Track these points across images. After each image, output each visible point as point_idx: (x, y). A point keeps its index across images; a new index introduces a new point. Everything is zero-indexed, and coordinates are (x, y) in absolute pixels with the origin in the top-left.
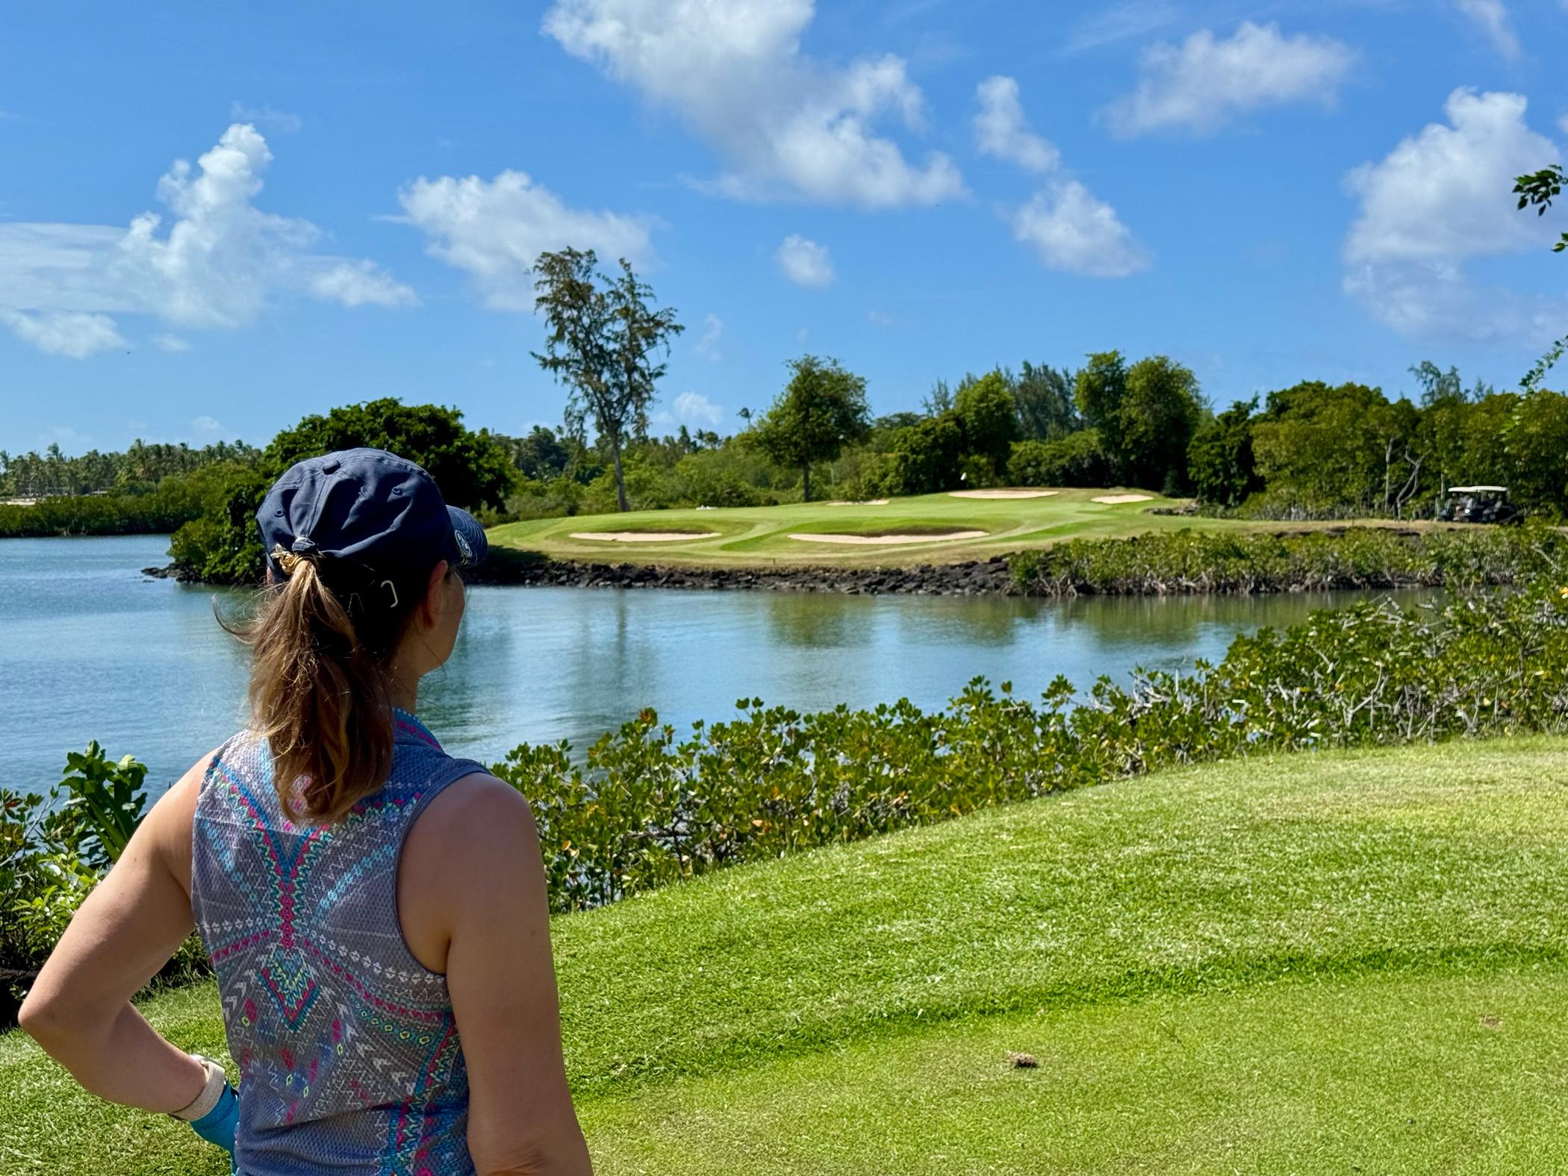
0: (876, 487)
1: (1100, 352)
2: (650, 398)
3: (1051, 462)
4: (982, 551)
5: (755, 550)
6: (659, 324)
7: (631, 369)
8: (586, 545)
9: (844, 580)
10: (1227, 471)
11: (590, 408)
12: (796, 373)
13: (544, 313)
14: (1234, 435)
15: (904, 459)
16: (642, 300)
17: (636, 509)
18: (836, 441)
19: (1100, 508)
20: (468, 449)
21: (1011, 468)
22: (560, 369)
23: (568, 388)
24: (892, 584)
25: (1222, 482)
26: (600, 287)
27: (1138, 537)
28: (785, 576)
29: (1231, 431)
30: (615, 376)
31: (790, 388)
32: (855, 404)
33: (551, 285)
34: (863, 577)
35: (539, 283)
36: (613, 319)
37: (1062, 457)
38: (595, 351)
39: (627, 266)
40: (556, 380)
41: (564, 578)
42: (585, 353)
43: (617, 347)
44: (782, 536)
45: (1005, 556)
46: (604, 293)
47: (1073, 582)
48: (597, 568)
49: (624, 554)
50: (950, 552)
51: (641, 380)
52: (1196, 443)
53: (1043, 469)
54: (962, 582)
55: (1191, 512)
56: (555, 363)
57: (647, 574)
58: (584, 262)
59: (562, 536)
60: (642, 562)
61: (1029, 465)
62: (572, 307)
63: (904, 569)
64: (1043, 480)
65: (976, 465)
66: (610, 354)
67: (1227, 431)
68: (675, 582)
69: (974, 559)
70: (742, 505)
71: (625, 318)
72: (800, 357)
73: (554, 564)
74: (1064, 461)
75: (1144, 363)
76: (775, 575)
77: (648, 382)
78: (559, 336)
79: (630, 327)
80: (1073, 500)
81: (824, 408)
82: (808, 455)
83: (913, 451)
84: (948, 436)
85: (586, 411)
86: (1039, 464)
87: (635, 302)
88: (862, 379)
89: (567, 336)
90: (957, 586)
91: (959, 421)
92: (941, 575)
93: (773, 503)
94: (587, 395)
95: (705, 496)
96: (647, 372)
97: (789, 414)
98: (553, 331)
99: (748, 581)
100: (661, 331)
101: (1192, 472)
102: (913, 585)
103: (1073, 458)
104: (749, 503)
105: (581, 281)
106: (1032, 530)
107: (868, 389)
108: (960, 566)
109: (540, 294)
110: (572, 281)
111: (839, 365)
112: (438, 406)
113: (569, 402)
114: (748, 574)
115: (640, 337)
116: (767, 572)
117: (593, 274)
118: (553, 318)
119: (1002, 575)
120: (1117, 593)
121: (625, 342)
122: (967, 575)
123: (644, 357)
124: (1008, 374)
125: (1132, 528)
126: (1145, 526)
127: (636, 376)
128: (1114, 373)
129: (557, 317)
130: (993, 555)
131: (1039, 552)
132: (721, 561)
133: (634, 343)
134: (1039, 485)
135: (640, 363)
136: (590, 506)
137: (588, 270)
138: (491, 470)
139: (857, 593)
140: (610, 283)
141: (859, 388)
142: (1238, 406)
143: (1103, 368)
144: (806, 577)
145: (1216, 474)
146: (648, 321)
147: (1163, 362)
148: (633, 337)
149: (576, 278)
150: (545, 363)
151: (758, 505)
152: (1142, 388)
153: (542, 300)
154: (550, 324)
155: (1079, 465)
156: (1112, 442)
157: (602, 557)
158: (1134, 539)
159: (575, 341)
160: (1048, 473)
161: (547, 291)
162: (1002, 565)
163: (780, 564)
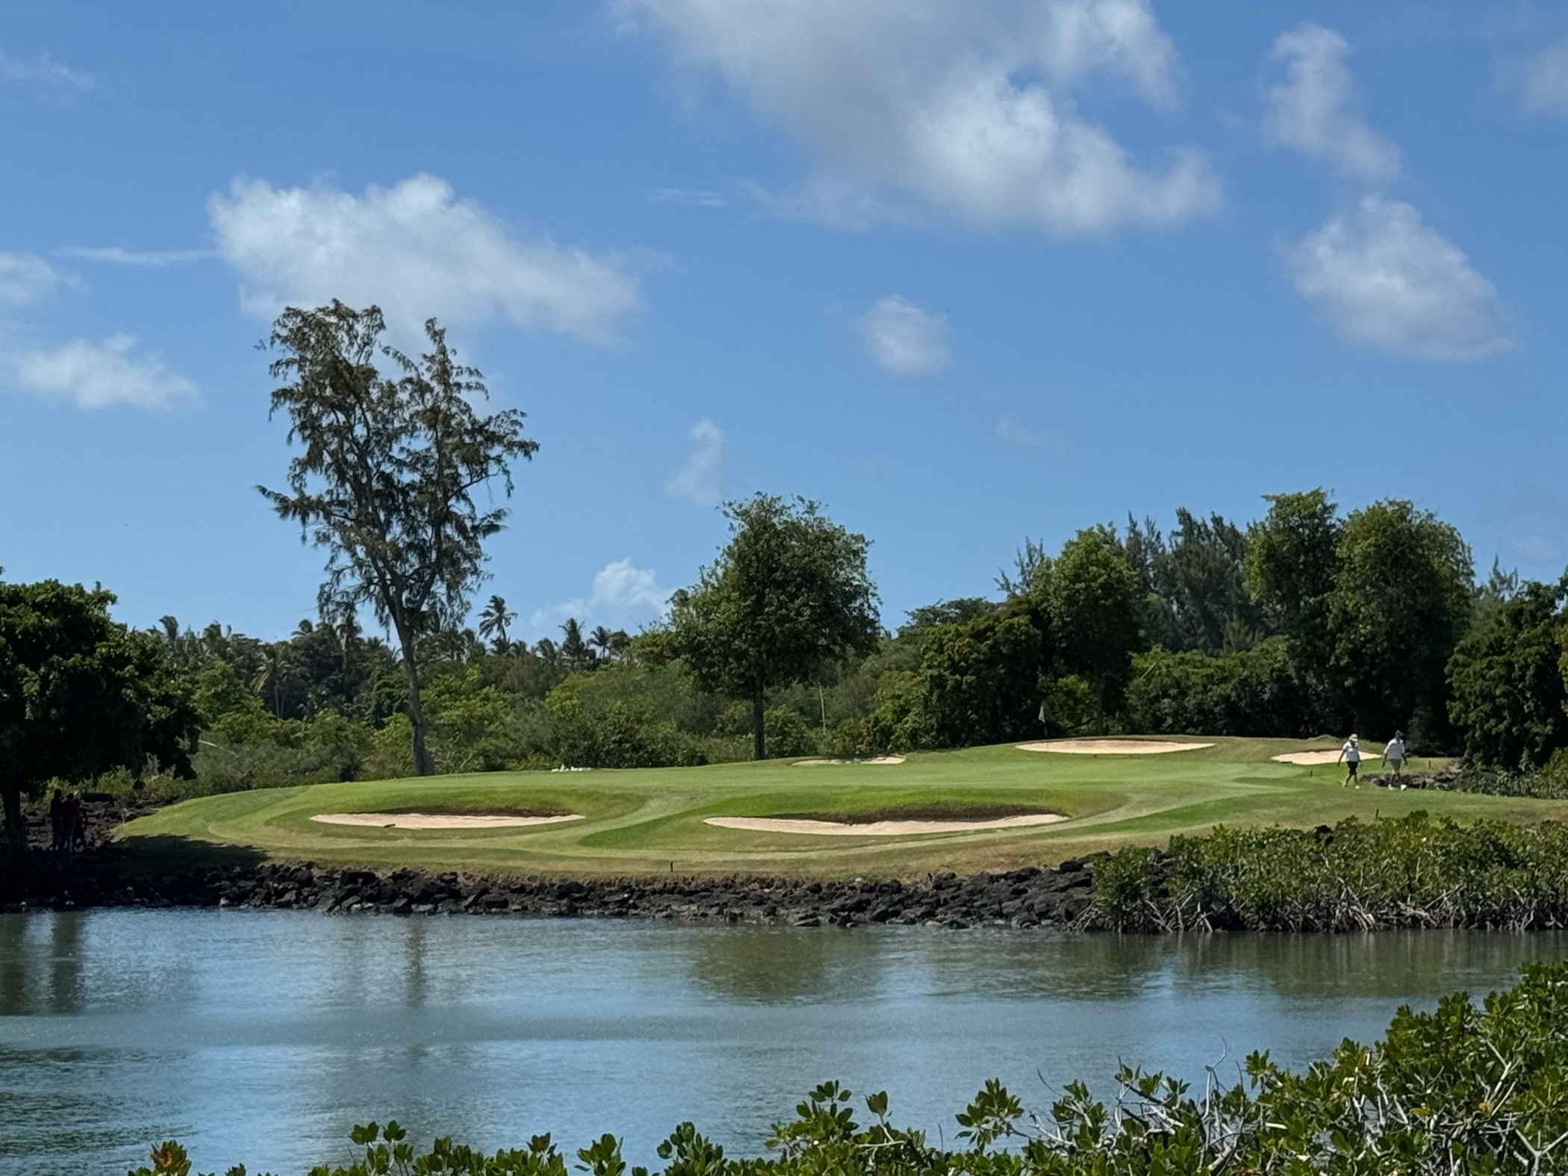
0: (887, 733)
1: (1290, 492)
2: (476, 571)
3: (1205, 691)
4: (1049, 850)
5: (640, 847)
6: (493, 438)
7: (442, 517)
8: (338, 836)
9: (796, 902)
10: (1516, 710)
11: (364, 589)
12: (741, 526)
13: (285, 417)
14: (1528, 644)
15: (938, 682)
16: (464, 395)
17: (448, 770)
18: (812, 648)
19: (1284, 773)
20: (123, 661)
21: (1133, 700)
22: (312, 517)
23: (325, 551)
24: (882, 908)
25: (1508, 730)
26: (388, 371)
27: (1332, 825)
28: (691, 893)
29: (1522, 636)
30: (411, 529)
31: (730, 553)
32: (848, 582)
33: (301, 368)
34: (832, 896)
35: (278, 363)
36: (410, 430)
37: (1224, 680)
38: (376, 485)
39: (437, 335)
40: (304, 538)
41: (290, 896)
42: (360, 490)
43: (417, 477)
44: (693, 820)
45: (1087, 860)
46: (396, 381)
47: (1206, 908)
48: (351, 877)
49: (405, 851)
50: (990, 851)
51: (457, 538)
52: (1460, 658)
53: (1190, 702)
54: (1009, 906)
55: (1446, 782)
56: (303, 507)
57: (441, 890)
58: (360, 328)
59: (298, 820)
60: (433, 867)
61: (1166, 695)
62: (334, 407)
63: (905, 881)
64: (1190, 723)
65: (1070, 693)
66: (404, 491)
67: (1515, 636)
68: (490, 904)
69: (1033, 864)
70: (640, 764)
71: (432, 426)
72: (747, 499)
73: (274, 869)
74: (1226, 689)
75: (1372, 511)
76: (671, 892)
77: (471, 541)
78: (313, 460)
79: (439, 444)
80: (1238, 760)
81: (792, 589)
82: (762, 674)
83: (955, 668)
84: (1017, 642)
85: (357, 594)
86: (1183, 693)
87: (450, 399)
88: (860, 538)
89: (327, 459)
90: (999, 914)
91: (1037, 616)
92: (971, 893)
93: (699, 760)
94: (360, 564)
95: (574, 747)
96: (468, 524)
97: (728, 599)
98: (301, 449)
99: (623, 902)
100: (496, 450)
101: (1454, 708)
102: (919, 911)
103: (1244, 682)
104: (654, 761)
105: (353, 362)
106: (1145, 813)
107: (871, 556)
108: (1005, 877)
109: (280, 384)
110: (336, 360)
111: (818, 514)
112: (67, 582)
113: (327, 577)
114: (623, 889)
115: (456, 461)
116: (658, 886)
117: (376, 350)
118: (303, 427)
119: (1079, 894)
120: (1286, 928)
121: (430, 470)
122: (1018, 893)
123: (465, 498)
124: (1151, 530)
125: (1324, 810)
126: (1346, 807)
127: (449, 530)
128: (1314, 529)
129: (309, 426)
130: (1068, 857)
131: (1145, 852)
132: (575, 866)
133: (447, 472)
134: (1183, 731)
135: (458, 507)
136: (381, 765)
137: (368, 342)
138: (166, 700)
139: (817, 924)
140: (407, 364)
141: (855, 554)
142: (1535, 590)
143: (1295, 520)
144: (728, 896)
145: (1496, 713)
146: (472, 433)
147: (1403, 510)
148: (444, 462)
149: (345, 355)
150: (285, 507)
151: (671, 763)
152: (1366, 557)
153: (284, 394)
154: (297, 437)
155: (1256, 694)
156: (1311, 657)
157: (364, 858)
158: (1324, 829)
159: (340, 469)
160: (1200, 709)
161: (293, 378)
162: (1081, 876)
163: (681, 872)
